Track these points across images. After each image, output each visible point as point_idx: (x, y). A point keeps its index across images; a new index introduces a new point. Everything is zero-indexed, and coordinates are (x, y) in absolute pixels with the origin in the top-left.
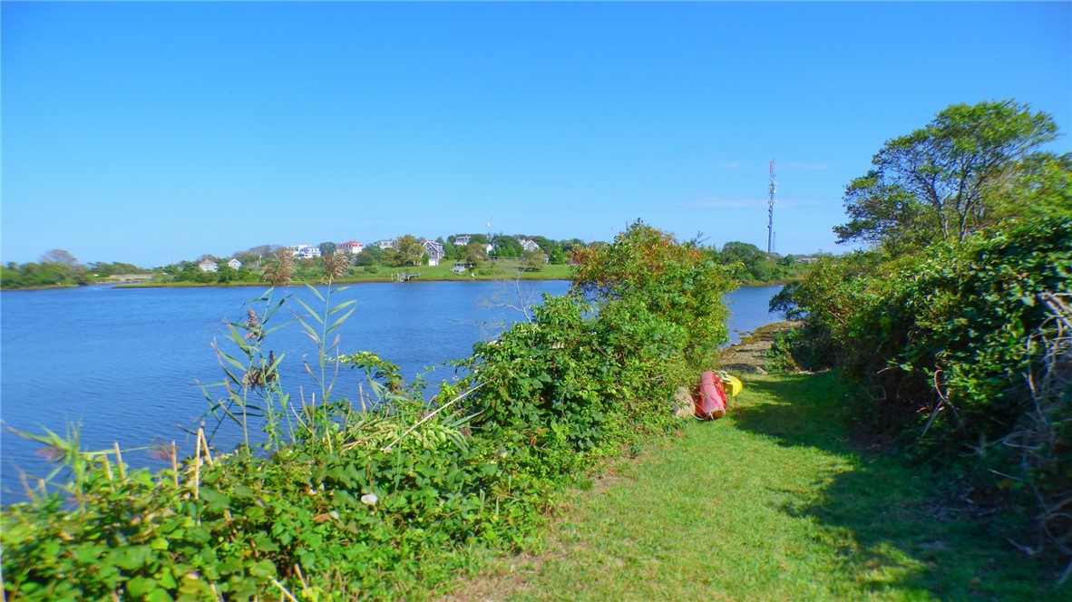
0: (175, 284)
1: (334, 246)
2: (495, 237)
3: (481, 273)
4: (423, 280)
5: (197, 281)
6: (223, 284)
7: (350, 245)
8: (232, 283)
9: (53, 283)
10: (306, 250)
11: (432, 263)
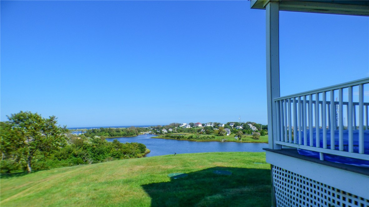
0: (166, 138)
1: (193, 124)
2: (242, 124)
3: (243, 140)
4: (228, 141)
5: (171, 137)
6: (179, 139)
7: (198, 124)
8: (181, 139)
9: (133, 135)
10: (186, 125)
11: (228, 135)
